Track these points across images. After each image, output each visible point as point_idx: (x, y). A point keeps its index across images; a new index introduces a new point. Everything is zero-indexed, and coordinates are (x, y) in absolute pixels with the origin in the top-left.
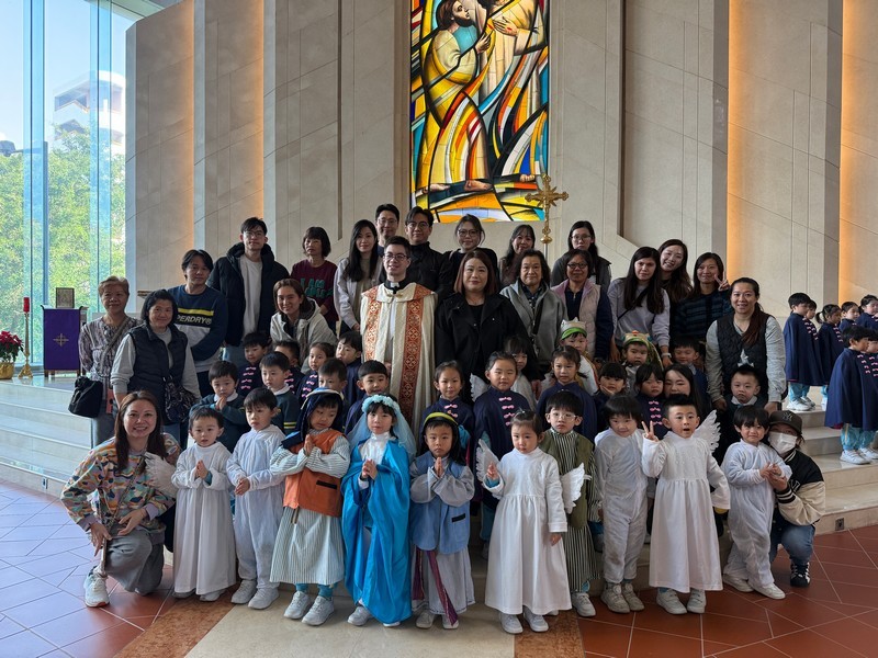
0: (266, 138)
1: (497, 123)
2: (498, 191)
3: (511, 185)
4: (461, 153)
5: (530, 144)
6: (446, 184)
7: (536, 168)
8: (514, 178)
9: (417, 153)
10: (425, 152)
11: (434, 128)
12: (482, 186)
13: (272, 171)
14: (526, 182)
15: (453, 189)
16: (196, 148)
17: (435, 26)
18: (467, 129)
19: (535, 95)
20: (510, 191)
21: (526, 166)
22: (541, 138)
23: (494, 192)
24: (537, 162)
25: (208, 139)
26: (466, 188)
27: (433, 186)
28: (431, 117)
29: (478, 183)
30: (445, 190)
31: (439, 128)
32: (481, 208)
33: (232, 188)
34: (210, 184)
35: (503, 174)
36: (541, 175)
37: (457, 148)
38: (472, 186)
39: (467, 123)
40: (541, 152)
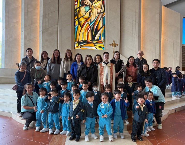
0: (40, 27)
2: (94, 43)
3: (97, 42)
4: (86, 34)
5: (101, 33)
6: (82, 41)
7: (102, 38)
8: (97, 40)
10: (78, 33)
11: (80, 28)
12: (90, 41)
13: (41, 35)
14: (100, 41)
15: (84, 42)
17: (80, 5)
18: (87, 29)
19: (102, 23)
21: (100, 38)
22: (103, 32)
24: (102, 37)
25: (25, 26)
26: (87, 42)
27: (80, 41)
28: (79, 25)
30: (82, 42)
31: (81, 28)
32: (90, 46)
33: (31, 38)
34: (25, 37)
35: (95, 39)
36: (103, 40)
37: (85, 33)
38: (88, 41)
39: (87, 27)
40: (103, 35)
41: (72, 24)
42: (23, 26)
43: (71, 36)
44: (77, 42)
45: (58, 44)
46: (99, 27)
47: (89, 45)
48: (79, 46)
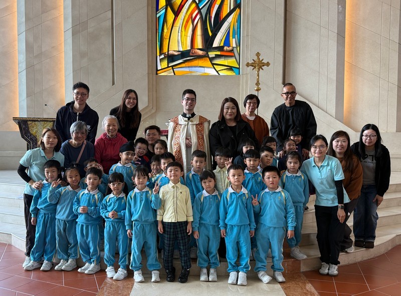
0: (66, 19)
1: (210, 14)
2: (210, 56)
3: (219, 53)
4: (188, 32)
5: (230, 27)
6: (179, 51)
7: (233, 43)
8: (220, 48)
9: (160, 31)
10: (165, 30)
11: (171, 16)
12: (201, 53)
13: (70, 41)
14: (227, 51)
15: (184, 54)
16: (19, 24)
18: (192, 17)
20: (217, 56)
21: (227, 42)
22: (236, 24)
24: (234, 39)
25: (28, 19)
26: (191, 54)
27: (170, 52)
28: (169, 9)
29: (199, 51)
30: (178, 55)
31: (174, 16)
32: (200, 67)
33: (43, 50)
34: (29, 48)
35: (213, 46)
36: (236, 47)
37: (185, 28)
38: (195, 53)
39: (192, 14)
40: (236, 33)
41: (150, 8)
42: (24, 19)
44: (163, 56)
45: (113, 62)
46: (226, 11)
47: (196, 62)
48: (168, 67)
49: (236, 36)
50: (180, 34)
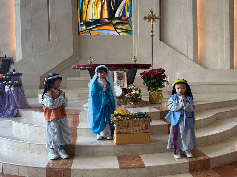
2: (113, 23)
3: (119, 21)
4: (98, 7)
5: (125, 5)
6: (93, 20)
7: (128, 15)
8: (119, 18)
10: (84, 6)
12: (107, 21)
13: (19, 11)
14: (124, 20)
15: (96, 22)
21: (124, 14)
23: (112, 23)
24: (128, 13)
30: (92, 22)
32: (107, 30)
35: (115, 17)
37: (97, 5)
40: (129, 9)
43: (72, 12)
47: (104, 27)
48: (86, 30)
49: (130, 10)
50: (93, 9)
